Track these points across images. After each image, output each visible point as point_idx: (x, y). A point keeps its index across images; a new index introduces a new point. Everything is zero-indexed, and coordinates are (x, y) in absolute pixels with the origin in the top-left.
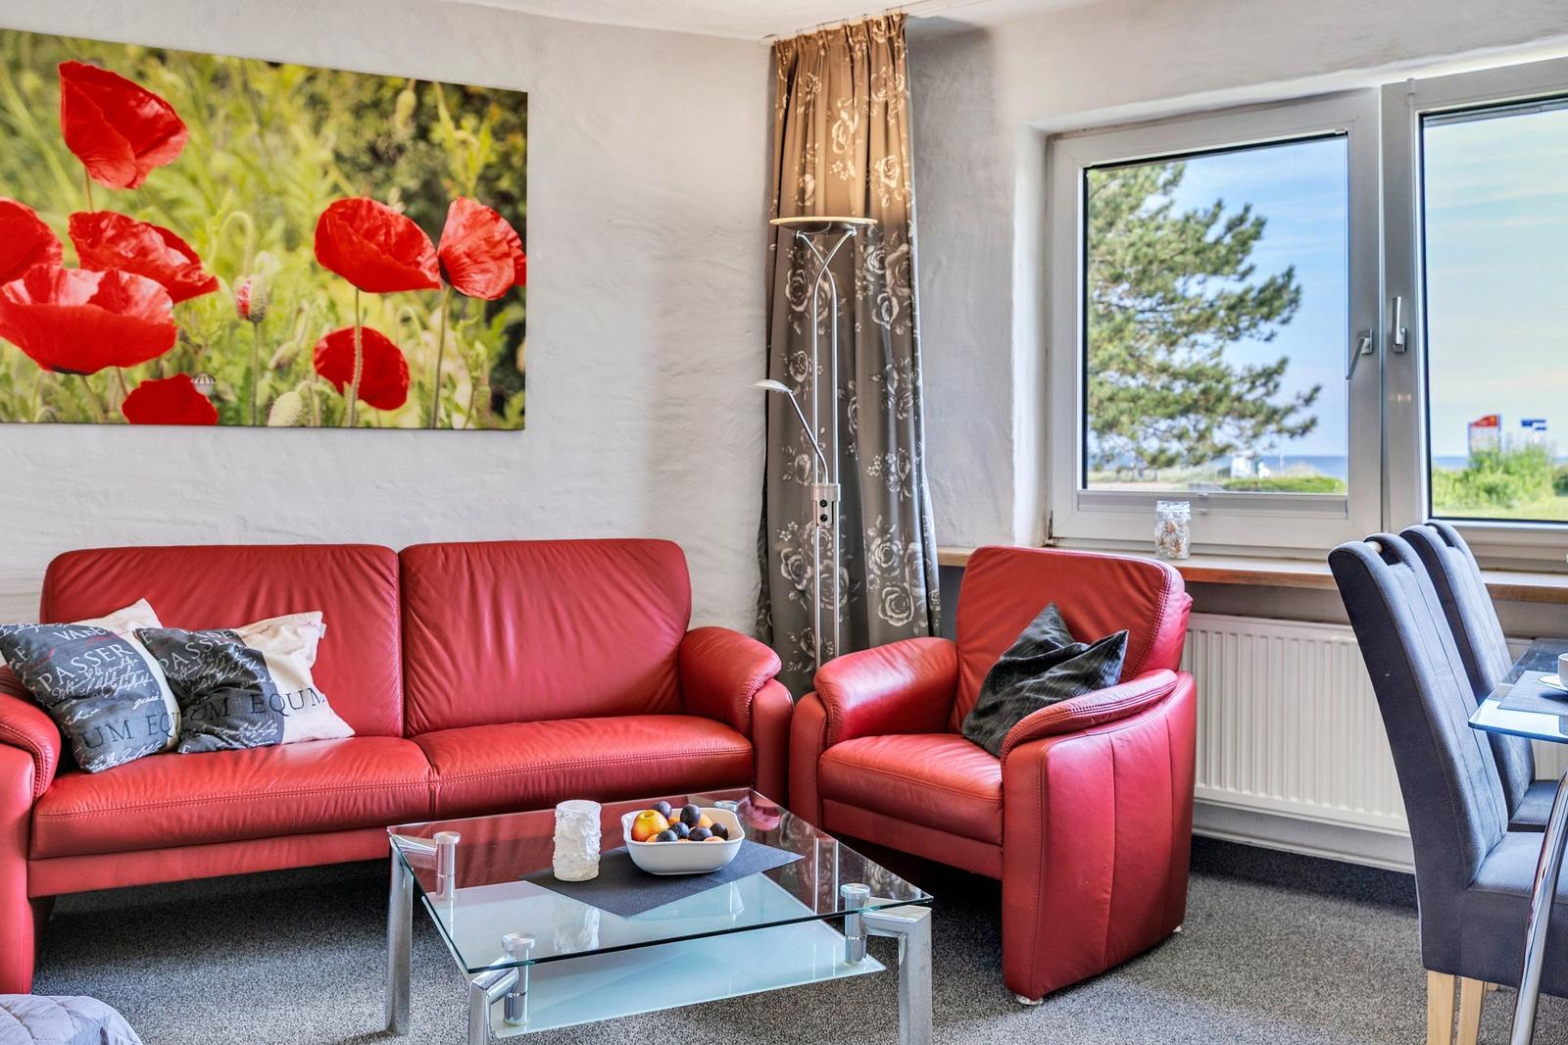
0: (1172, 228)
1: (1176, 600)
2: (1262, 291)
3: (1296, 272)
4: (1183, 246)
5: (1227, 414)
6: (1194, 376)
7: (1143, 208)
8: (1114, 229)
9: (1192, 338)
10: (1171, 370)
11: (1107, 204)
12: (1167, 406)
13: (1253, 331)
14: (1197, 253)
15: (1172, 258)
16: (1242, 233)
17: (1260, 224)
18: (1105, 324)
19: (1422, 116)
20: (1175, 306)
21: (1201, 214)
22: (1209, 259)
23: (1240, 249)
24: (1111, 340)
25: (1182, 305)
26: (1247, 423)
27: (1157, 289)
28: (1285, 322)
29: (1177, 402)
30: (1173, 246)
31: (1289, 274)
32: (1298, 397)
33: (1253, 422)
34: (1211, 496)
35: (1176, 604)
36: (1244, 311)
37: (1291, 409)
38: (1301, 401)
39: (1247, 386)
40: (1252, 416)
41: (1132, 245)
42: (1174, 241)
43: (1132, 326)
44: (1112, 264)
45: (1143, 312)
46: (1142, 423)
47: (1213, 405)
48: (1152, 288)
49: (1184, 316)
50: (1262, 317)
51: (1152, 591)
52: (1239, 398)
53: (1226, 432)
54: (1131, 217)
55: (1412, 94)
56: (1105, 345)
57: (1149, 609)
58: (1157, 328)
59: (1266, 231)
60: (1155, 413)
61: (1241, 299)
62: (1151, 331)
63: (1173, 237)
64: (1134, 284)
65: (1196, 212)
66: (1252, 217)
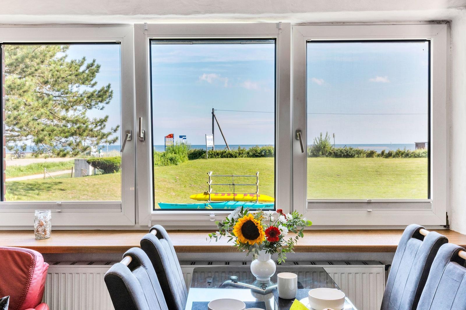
0: (67, 65)
1: (39, 270)
2: (99, 92)
3: (111, 86)
4: (71, 73)
5: (88, 136)
6: (75, 122)
7: (55, 57)
8: (44, 63)
9: (75, 107)
10: (66, 119)
11: (41, 53)
12: (65, 133)
13: (97, 106)
14: (76, 75)
15: (67, 77)
16: (92, 70)
17: (98, 67)
18: (40, 101)
19: (150, 40)
20: (68, 95)
21: (77, 61)
22: (80, 79)
23: (91, 75)
24: (43, 107)
25: (70, 95)
26: (94, 139)
27: (62, 88)
28: (107, 103)
29: (68, 132)
30: (67, 72)
31: (109, 87)
32: (112, 129)
33: (97, 138)
34: (63, 204)
35: (38, 272)
36: (93, 99)
37: (110, 134)
38: (113, 131)
39: (95, 125)
40: (96, 137)
41: (51, 70)
42: (67, 71)
43: (51, 102)
44: (43, 77)
45: (55, 97)
46: (55, 139)
47: (82, 133)
48: (59, 88)
49: (71, 99)
50: (100, 101)
51: (26, 268)
52: (91, 130)
53: (87, 142)
54: (51, 60)
55: (147, 30)
56: (40, 109)
57: (24, 278)
58: (61, 103)
59: (100, 70)
60: (60, 136)
61: (92, 95)
62: (59, 104)
63: (67, 69)
64: (52, 86)
65: (75, 61)
66: (96, 64)
